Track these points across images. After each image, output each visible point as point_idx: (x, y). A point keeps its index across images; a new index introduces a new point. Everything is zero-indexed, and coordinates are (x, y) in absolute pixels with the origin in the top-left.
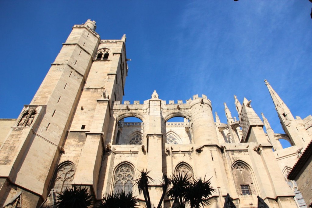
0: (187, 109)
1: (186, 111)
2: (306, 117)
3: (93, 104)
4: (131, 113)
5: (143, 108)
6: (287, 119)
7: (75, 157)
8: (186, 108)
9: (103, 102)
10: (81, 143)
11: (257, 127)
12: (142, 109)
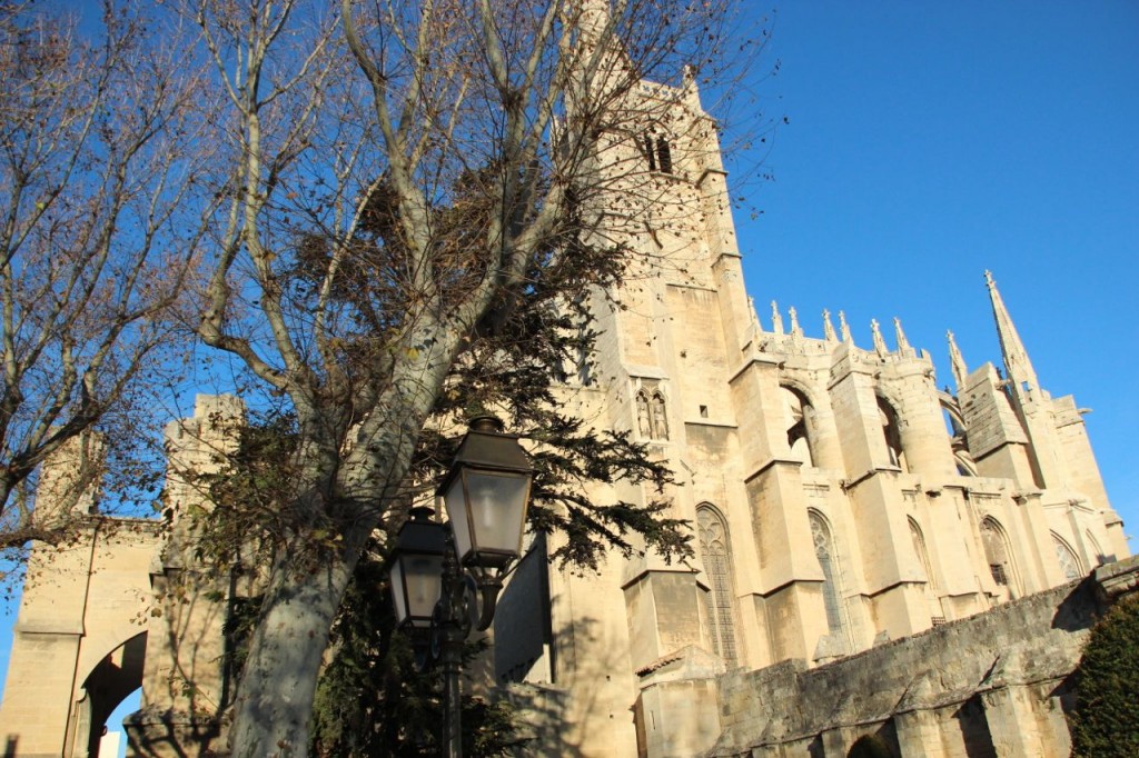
0: (890, 379)
1: (888, 383)
2: (1062, 396)
3: (699, 340)
4: (786, 378)
5: (809, 367)
6: (1031, 400)
7: (715, 493)
8: (890, 376)
9: (766, 368)
10: (715, 457)
11: (1016, 446)
12: (806, 370)
